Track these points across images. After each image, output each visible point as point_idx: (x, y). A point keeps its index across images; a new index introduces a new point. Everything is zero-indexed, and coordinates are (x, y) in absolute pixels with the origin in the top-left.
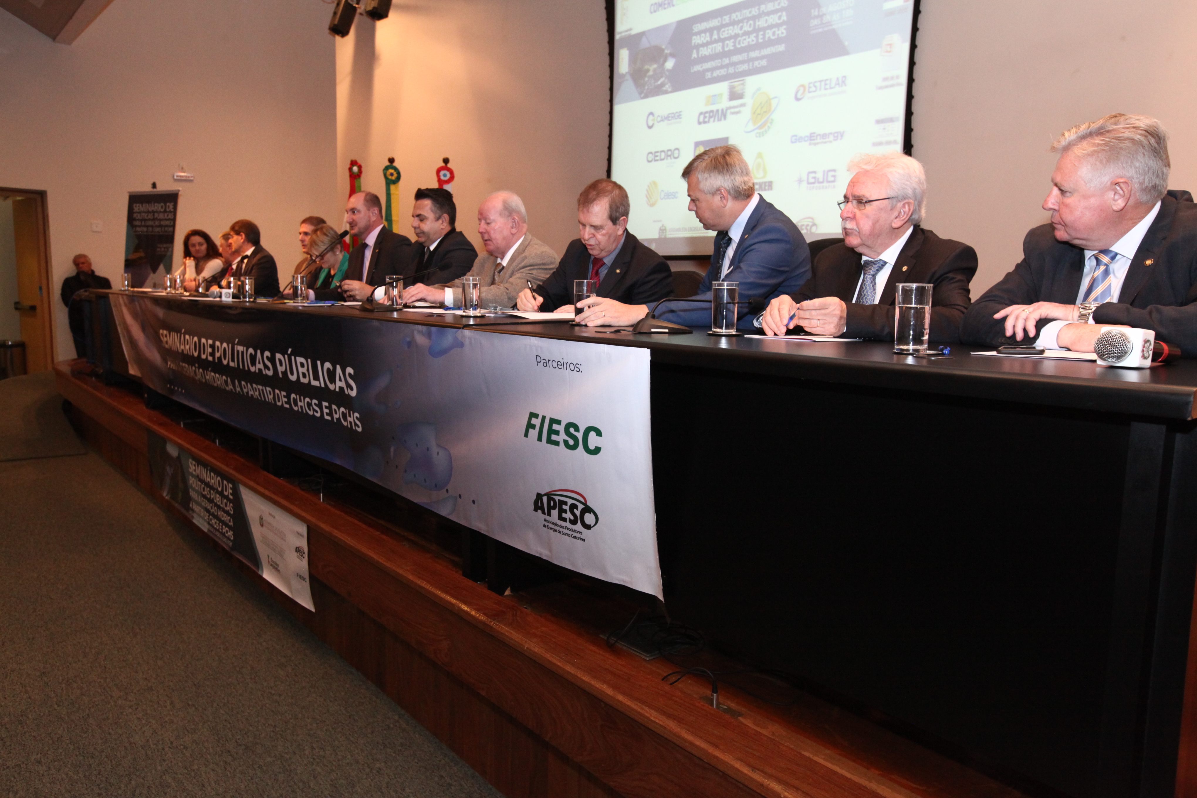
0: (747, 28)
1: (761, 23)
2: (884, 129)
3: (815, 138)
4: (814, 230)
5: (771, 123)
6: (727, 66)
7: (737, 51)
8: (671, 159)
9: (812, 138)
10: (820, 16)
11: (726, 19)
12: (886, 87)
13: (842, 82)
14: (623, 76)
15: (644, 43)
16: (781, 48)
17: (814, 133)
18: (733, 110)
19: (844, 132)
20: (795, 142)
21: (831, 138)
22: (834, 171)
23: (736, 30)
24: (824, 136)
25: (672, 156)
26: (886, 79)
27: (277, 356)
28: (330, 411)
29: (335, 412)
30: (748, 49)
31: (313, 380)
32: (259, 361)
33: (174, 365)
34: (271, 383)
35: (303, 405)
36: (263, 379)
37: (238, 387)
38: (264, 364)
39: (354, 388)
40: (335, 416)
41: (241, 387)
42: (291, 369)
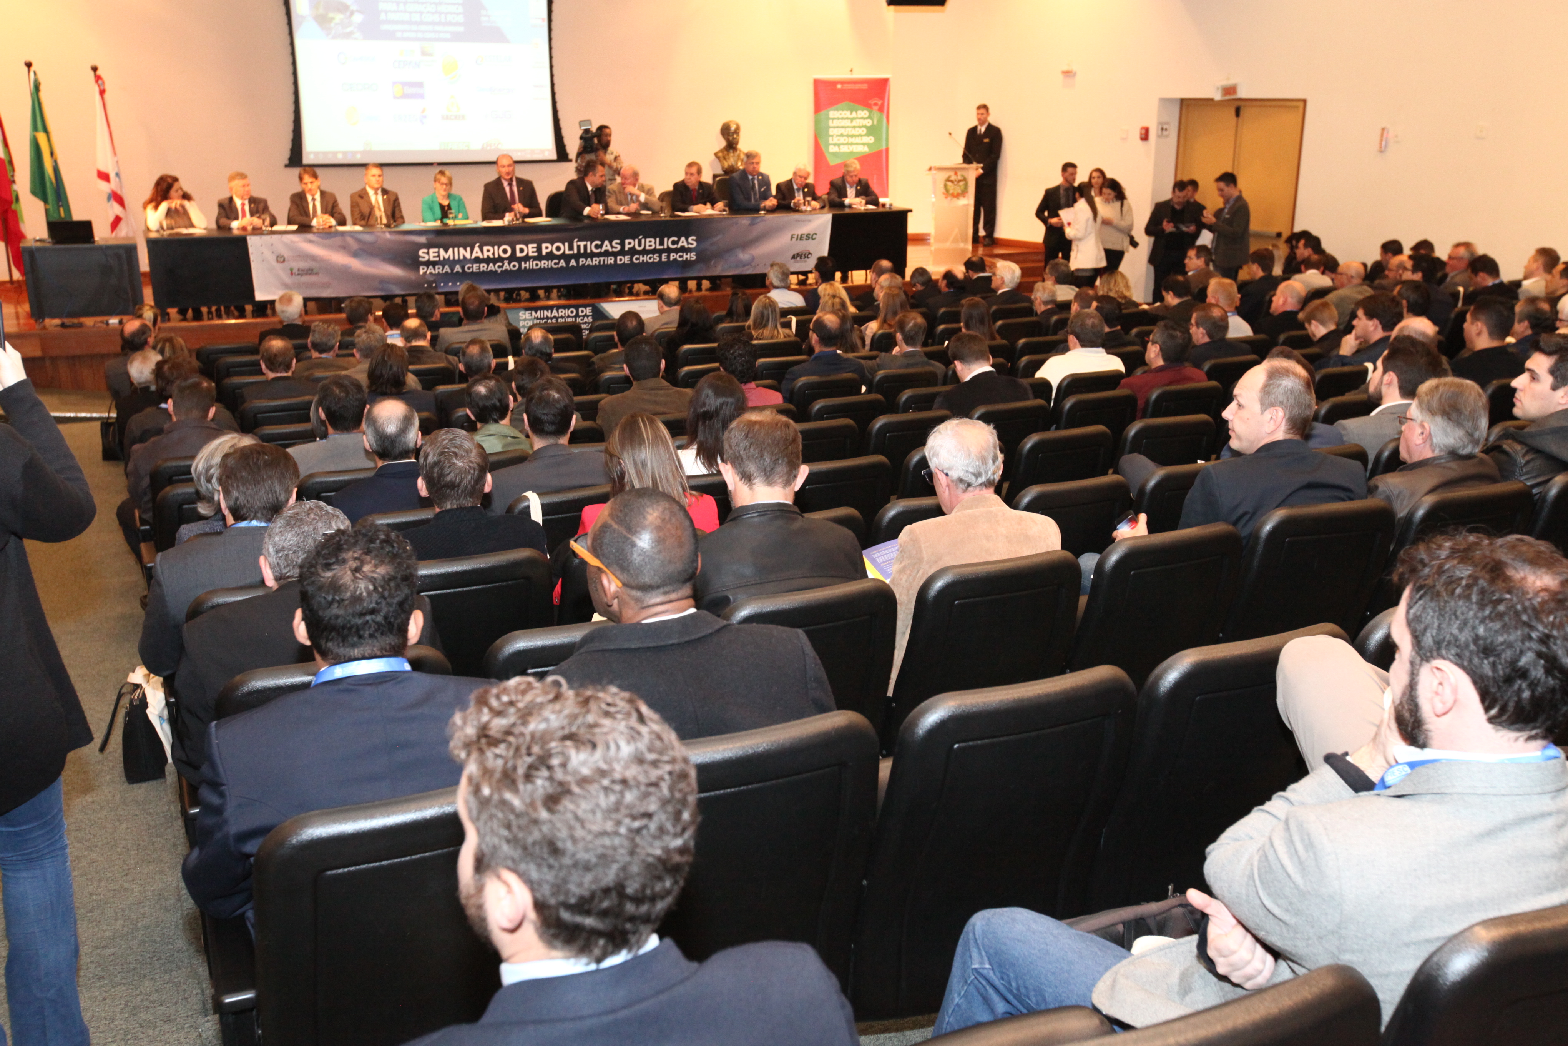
1: (442, 8)
6: (416, 32)
7: (423, 23)
8: (368, 90)
9: (492, 90)
10: (489, 17)
14: (302, 16)
17: (492, 87)
18: (425, 63)
20: (479, 91)
21: (505, 91)
22: (509, 111)
23: (420, 8)
24: (500, 90)
27: (627, 241)
28: (668, 257)
29: (673, 256)
30: (433, 23)
31: (658, 247)
32: (607, 246)
33: (438, 270)
34: (615, 254)
35: (645, 258)
36: (607, 254)
37: (573, 263)
38: (612, 247)
39: (695, 244)
40: (672, 258)
41: (577, 262)
42: (640, 245)
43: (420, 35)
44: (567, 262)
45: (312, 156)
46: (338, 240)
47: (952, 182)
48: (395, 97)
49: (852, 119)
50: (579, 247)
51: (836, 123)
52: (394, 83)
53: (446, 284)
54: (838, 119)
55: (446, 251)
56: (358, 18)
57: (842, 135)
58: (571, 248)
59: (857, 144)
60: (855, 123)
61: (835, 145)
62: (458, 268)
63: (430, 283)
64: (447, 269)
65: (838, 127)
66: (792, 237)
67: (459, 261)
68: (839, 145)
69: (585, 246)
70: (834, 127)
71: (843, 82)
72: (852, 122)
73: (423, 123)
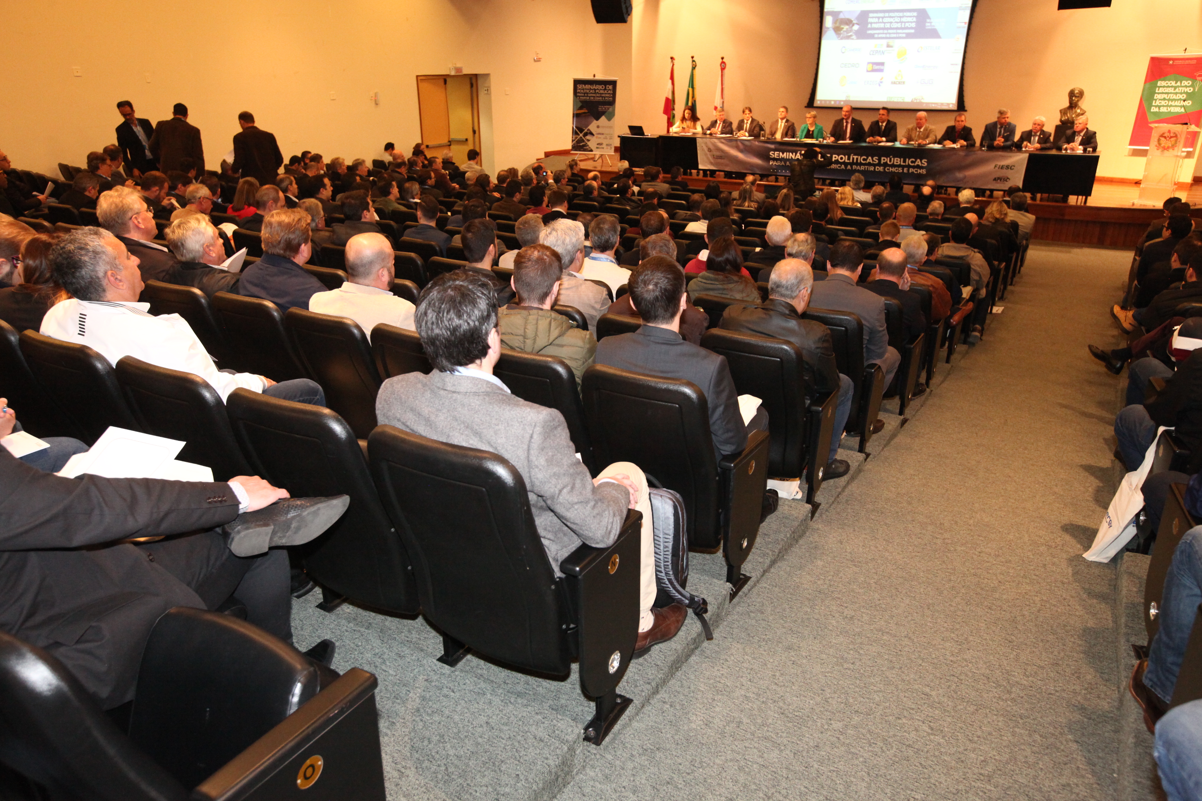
0: (897, 20)
1: (904, 20)
2: (953, 67)
5: (905, 59)
6: (886, 34)
7: (891, 29)
8: (853, 67)
9: (924, 67)
10: (931, 23)
11: (887, 15)
14: (828, 28)
15: (841, 16)
16: (913, 31)
18: (888, 52)
20: (916, 67)
23: (891, 20)
24: (929, 67)
26: (955, 50)
27: (882, 158)
28: (908, 170)
29: (911, 170)
30: (897, 28)
31: (902, 164)
32: (870, 160)
33: (778, 163)
34: (875, 165)
35: (894, 170)
36: (869, 164)
37: (849, 167)
38: (873, 161)
39: (926, 164)
40: (910, 171)
41: (852, 167)
42: (890, 161)
43: (888, 36)
44: (846, 166)
45: (819, 102)
46: (734, 143)
47: (1165, 137)
48: (868, 71)
49: (1175, 88)
50: (853, 158)
51: (1161, 90)
52: (869, 63)
53: (782, 171)
54: (1164, 87)
55: (783, 154)
56: (856, 27)
57: (1164, 99)
58: (849, 159)
59: (1176, 106)
60: (1177, 90)
61: (1156, 106)
62: (788, 163)
63: (774, 170)
64: (783, 163)
65: (1163, 93)
66: (995, 166)
67: (789, 160)
68: (1159, 107)
69: (857, 159)
70: (1159, 93)
71: (1174, 60)
72: (1175, 90)
73: (880, 85)
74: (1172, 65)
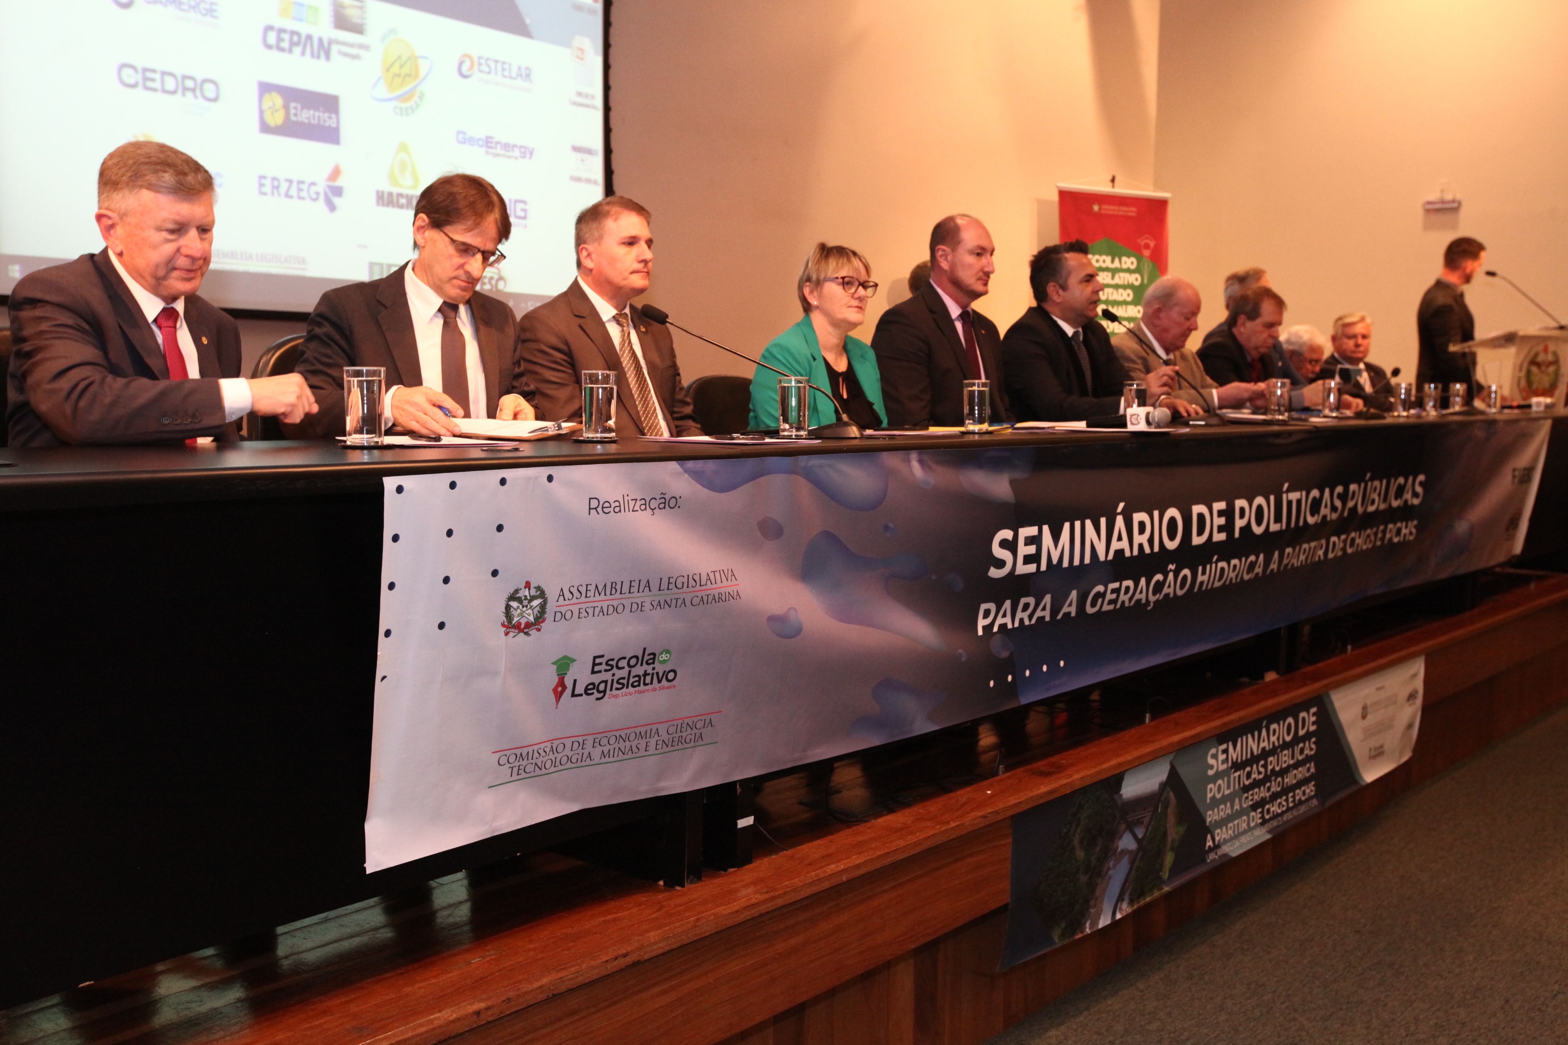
2: (582, 161)
3: (493, 145)
4: (501, 286)
5: (421, 97)
8: (195, 97)
9: (490, 145)
12: (581, 105)
13: (526, 75)
17: (491, 138)
18: (344, 49)
19: (533, 149)
20: (464, 143)
21: (517, 153)
22: (524, 202)
24: (507, 147)
25: (198, 92)
26: (579, 94)
27: (1351, 488)
28: (1386, 534)
29: (1390, 532)
31: (1380, 506)
32: (1325, 505)
33: (1023, 612)
34: (1329, 532)
35: (1361, 541)
36: (1321, 528)
37: (1275, 560)
38: (1331, 507)
39: (1420, 494)
40: (1388, 537)
41: (1282, 558)
44: (1268, 560)
47: (1538, 365)
49: (1113, 272)
53: (1036, 670)
58: (1278, 513)
60: (1117, 279)
62: (1073, 602)
63: (1001, 674)
66: (1514, 476)
71: (1101, 201)
72: (1113, 278)
73: (332, 207)
74: (1099, 215)
